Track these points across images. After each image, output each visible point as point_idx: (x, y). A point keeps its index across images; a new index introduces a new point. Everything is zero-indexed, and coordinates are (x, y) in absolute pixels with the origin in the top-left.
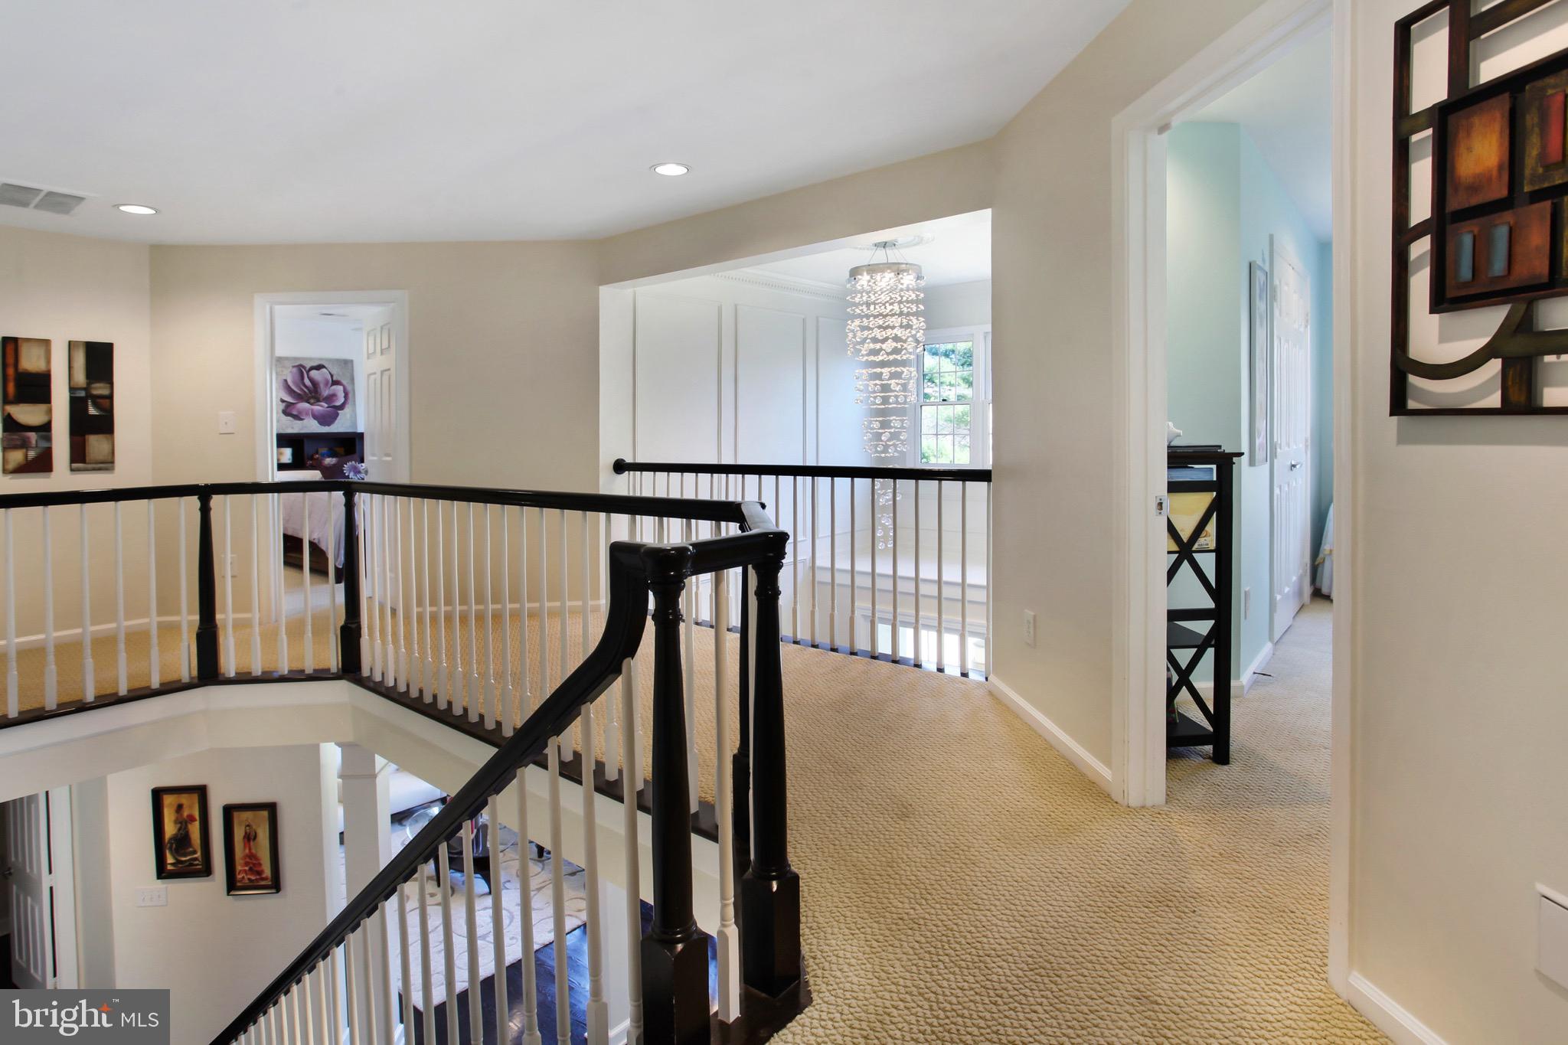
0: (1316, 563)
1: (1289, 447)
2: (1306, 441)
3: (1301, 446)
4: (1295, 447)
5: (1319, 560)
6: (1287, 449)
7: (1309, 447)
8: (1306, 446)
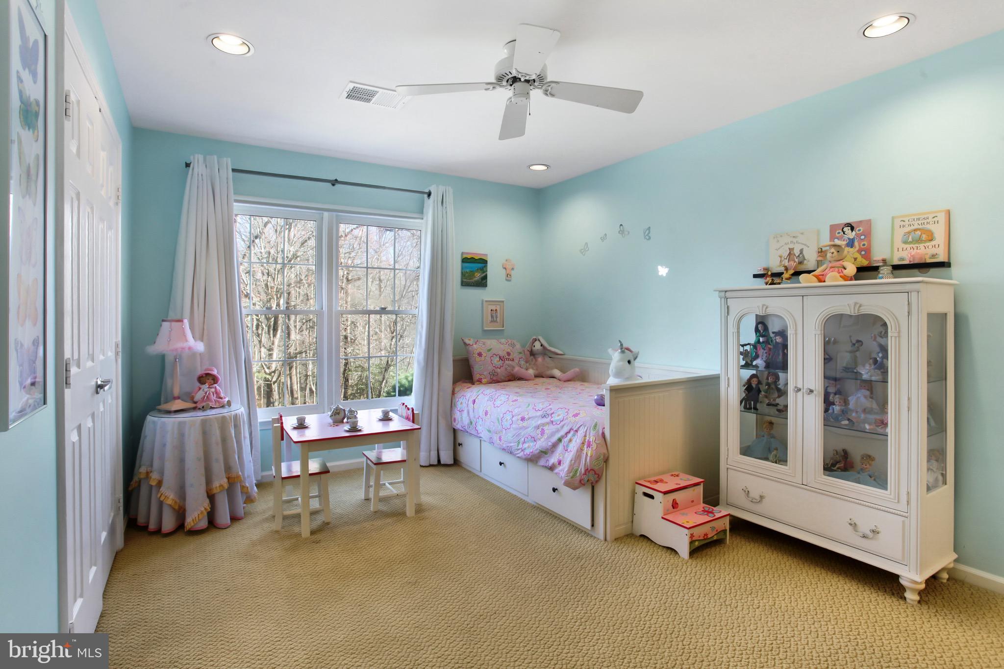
0: (130, 489)
1: (93, 361)
2: (117, 346)
3: (110, 354)
4: (102, 357)
5: (133, 484)
6: (89, 364)
7: (120, 354)
8: (117, 353)
